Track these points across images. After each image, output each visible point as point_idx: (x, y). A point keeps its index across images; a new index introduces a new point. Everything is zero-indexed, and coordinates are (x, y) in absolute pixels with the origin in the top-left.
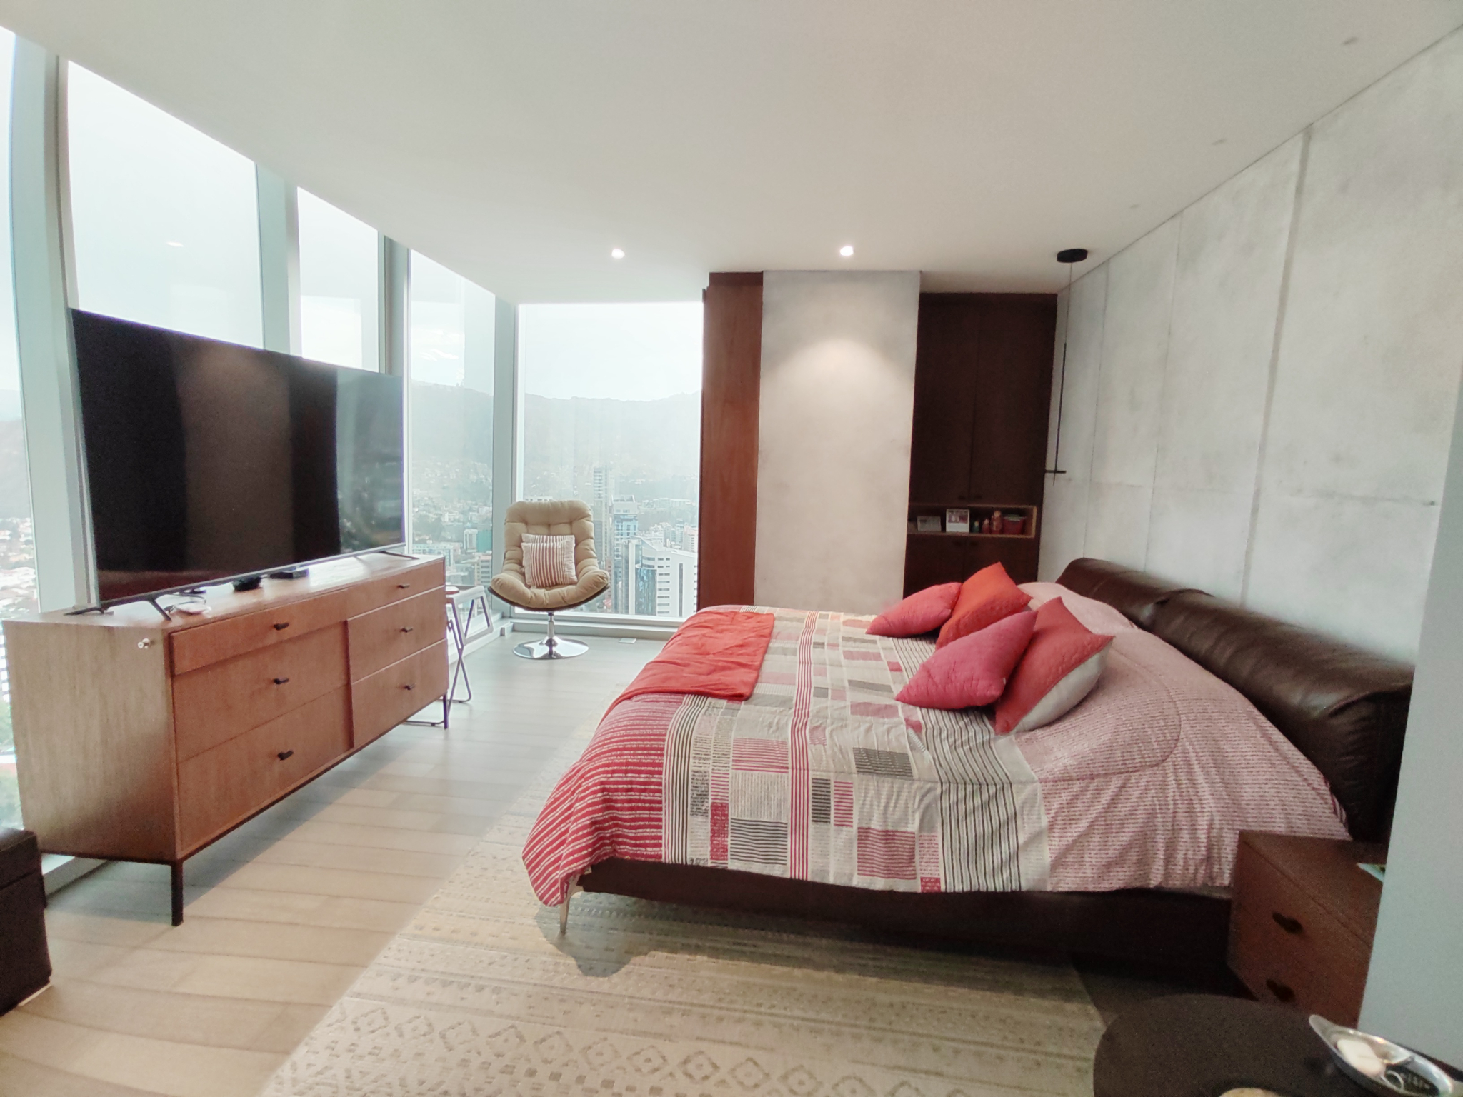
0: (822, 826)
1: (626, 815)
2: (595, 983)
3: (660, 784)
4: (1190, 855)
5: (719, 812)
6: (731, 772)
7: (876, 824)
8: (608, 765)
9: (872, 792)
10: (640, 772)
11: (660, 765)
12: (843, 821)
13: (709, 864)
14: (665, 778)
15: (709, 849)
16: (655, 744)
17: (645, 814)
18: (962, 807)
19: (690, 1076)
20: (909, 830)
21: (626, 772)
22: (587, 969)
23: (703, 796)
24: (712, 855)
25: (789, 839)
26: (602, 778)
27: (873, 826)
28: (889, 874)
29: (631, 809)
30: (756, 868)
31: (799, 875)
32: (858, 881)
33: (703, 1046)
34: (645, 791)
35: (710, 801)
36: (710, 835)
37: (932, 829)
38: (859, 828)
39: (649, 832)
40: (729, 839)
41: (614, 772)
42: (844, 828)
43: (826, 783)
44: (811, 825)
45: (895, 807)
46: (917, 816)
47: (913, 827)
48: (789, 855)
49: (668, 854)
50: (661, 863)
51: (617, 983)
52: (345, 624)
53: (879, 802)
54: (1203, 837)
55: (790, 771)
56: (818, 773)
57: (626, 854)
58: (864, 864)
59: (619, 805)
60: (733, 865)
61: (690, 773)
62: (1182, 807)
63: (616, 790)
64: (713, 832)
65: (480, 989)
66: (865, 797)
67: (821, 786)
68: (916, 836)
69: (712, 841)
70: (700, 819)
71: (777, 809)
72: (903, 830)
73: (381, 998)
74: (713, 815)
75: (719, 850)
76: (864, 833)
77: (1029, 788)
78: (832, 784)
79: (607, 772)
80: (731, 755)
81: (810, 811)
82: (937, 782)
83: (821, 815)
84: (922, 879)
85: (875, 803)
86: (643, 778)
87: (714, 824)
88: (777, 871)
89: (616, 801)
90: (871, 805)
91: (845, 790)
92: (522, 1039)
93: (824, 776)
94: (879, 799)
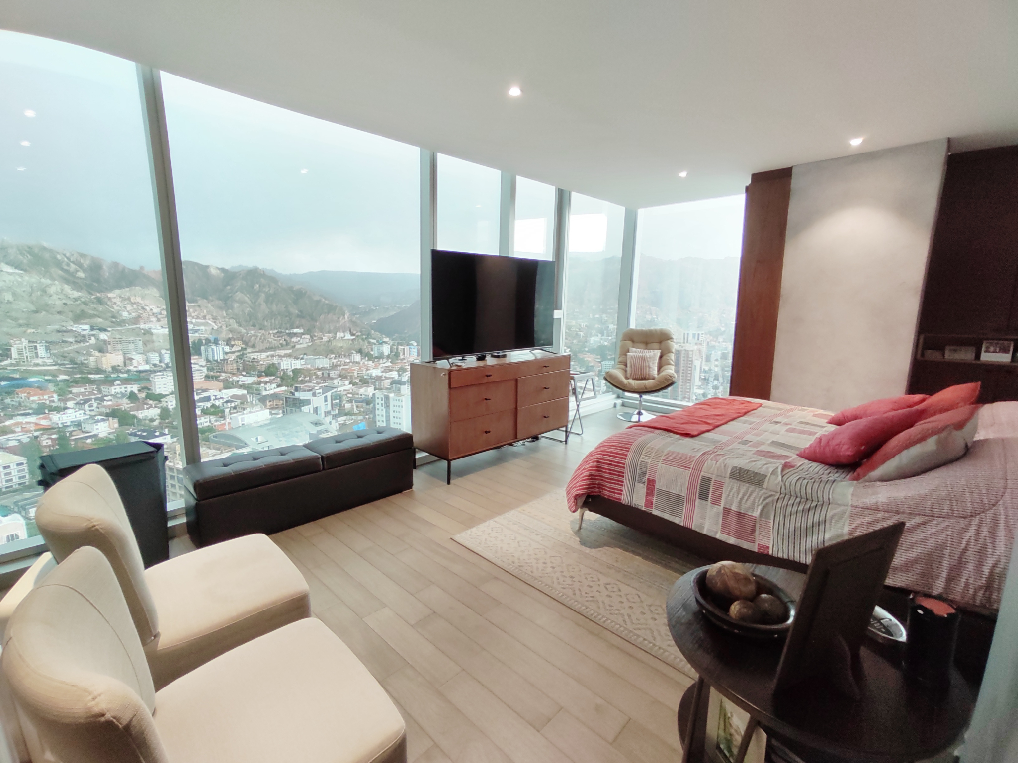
0: (704, 502)
1: (607, 476)
2: (583, 548)
3: (624, 464)
4: (971, 581)
5: (651, 484)
6: (660, 465)
7: (734, 508)
8: (602, 451)
9: (735, 490)
10: (616, 457)
11: (626, 455)
12: (716, 502)
13: (643, 509)
14: (627, 462)
15: (644, 501)
16: (627, 446)
17: (616, 478)
18: (789, 509)
19: (607, 588)
20: (754, 515)
21: (610, 456)
22: (583, 543)
23: (644, 474)
24: (645, 505)
25: (685, 505)
26: (599, 456)
27: (732, 508)
28: (738, 537)
29: (610, 474)
30: (666, 516)
31: (688, 525)
32: (719, 536)
33: (618, 583)
34: (617, 466)
35: (647, 477)
36: (645, 494)
37: (768, 517)
38: (724, 508)
39: (617, 487)
40: (655, 498)
41: (604, 455)
42: (716, 506)
43: (709, 480)
44: (698, 500)
45: (747, 500)
46: (760, 508)
47: (756, 513)
48: (684, 513)
49: (625, 499)
50: (621, 503)
51: (594, 552)
52: (517, 379)
53: (738, 496)
54: (986, 571)
55: (691, 470)
56: (706, 474)
57: (605, 495)
58: (725, 527)
59: (604, 470)
60: (655, 512)
61: (639, 462)
62: (973, 548)
63: (604, 463)
64: (647, 493)
65: (537, 535)
66: (730, 491)
67: (706, 481)
68: (757, 520)
69: (646, 498)
70: (641, 485)
71: (680, 488)
72: (750, 514)
73: (502, 525)
74: (648, 485)
75: (649, 503)
76: (727, 511)
77: (842, 508)
78: (713, 481)
79: (601, 454)
80: (663, 457)
81: (698, 493)
82: (777, 492)
83: (704, 496)
84: (759, 544)
85: (735, 496)
86: (617, 460)
87: (648, 489)
88: (677, 520)
89: (604, 469)
90: (733, 496)
91: (719, 486)
92: (546, 553)
93: (709, 476)
94: (738, 494)
